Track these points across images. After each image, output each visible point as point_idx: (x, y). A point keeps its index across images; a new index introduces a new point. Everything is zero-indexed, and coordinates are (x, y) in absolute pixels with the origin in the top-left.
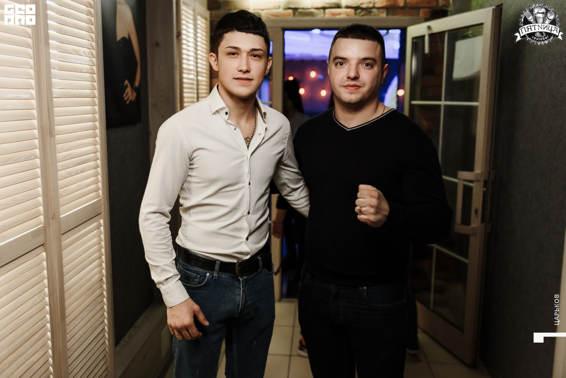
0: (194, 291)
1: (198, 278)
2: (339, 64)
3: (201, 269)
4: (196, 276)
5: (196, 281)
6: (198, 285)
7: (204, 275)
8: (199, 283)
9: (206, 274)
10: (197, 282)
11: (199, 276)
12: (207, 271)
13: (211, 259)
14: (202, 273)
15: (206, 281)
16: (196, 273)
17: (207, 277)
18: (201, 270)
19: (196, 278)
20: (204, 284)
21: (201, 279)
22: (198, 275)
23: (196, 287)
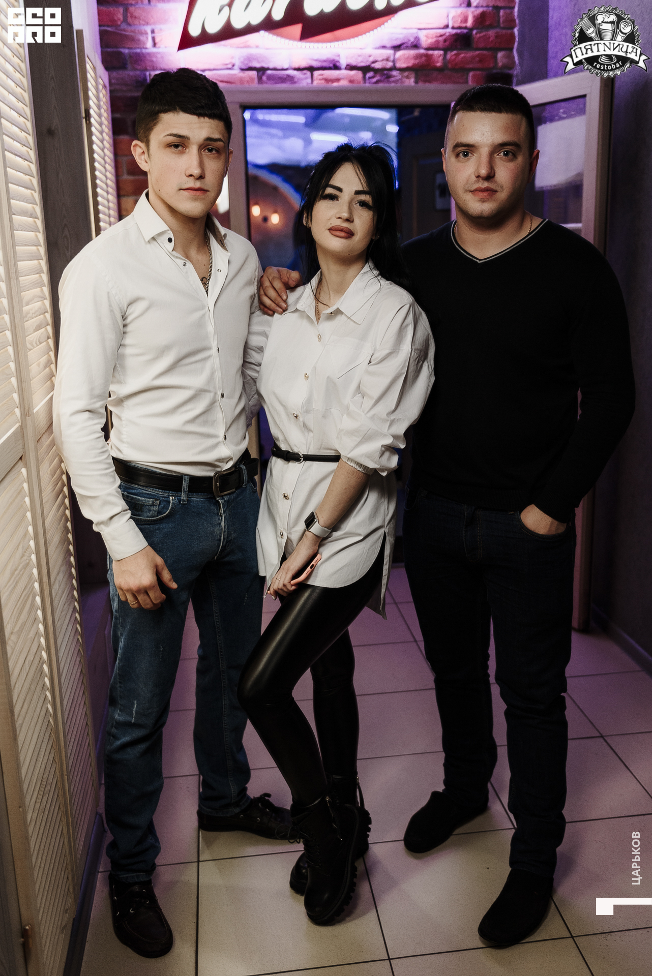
0: (151, 526)
1: (156, 506)
2: (461, 155)
3: (160, 490)
4: (153, 502)
5: (153, 510)
6: (157, 516)
7: (166, 499)
8: (159, 513)
9: (169, 498)
10: (155, 511)
11: (158, 502)
12: (169, 493)
13: (174, 474)
14: (163, 497)
15: (171, 509)
16: (152, 497)
17: (171, 502)
18: (160, 493)
19: (153, 505)
20: (167, 514)
21: (161, 506)
22: (157, 500)
23: (155, 521)
